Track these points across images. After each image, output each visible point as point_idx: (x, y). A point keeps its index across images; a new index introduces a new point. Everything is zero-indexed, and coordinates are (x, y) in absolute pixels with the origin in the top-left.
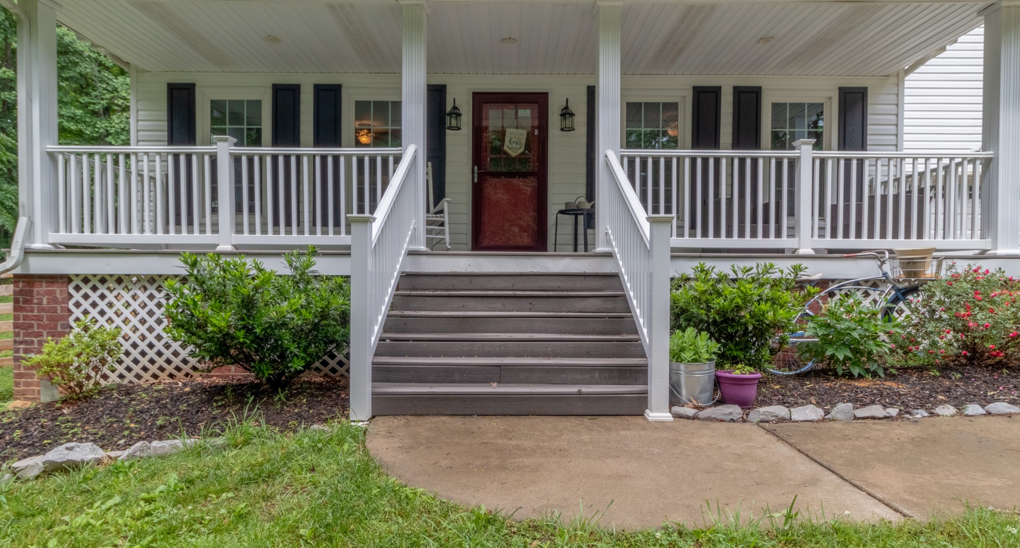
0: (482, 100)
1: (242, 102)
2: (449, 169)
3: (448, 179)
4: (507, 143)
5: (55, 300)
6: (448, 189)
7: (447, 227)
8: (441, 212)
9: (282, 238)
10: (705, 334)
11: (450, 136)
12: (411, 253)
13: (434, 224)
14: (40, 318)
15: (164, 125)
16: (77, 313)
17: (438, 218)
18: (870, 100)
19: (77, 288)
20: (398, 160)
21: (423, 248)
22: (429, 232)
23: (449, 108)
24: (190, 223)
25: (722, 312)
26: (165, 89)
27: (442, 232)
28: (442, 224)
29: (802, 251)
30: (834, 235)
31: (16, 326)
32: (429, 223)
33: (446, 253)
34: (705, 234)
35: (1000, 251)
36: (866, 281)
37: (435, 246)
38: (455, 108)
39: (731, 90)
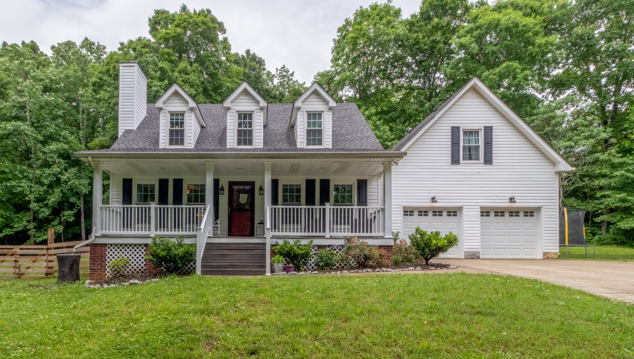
0: (231, 184)
1: (148, 185)
2: (220, 208)
3: (220, 212)
4: (240, 199)
5: (102, 251)
6: (220, 215)
7: (219, 229)
8: (217, 224)
9: (177, 233)
10: (282, 257)
11: (221, 197)
12: (209, 237)
13: (215, 228)
14: (97, 257)
15: (121, 193)
16: (109, 255)
17: (216, 226)
18: (368, 184)
19: (109, 248)
20: (205, 210)
21: (212, 236)
22: (213, 230)
23: (220, 188)
24: (131, 227)
25: (287, 251)
26: (122, 181)
27: (217, 230)
28: (218, 228)
29: (326, 237)
30: (352, 232)
31: (91, 259)
32: (214, 227)
33: (219, 237)
34: (309, 232)
35: (386, 237)
36: (340, 246)
37: (215, 235)
38: (222, 187)
39: (319, 181)
